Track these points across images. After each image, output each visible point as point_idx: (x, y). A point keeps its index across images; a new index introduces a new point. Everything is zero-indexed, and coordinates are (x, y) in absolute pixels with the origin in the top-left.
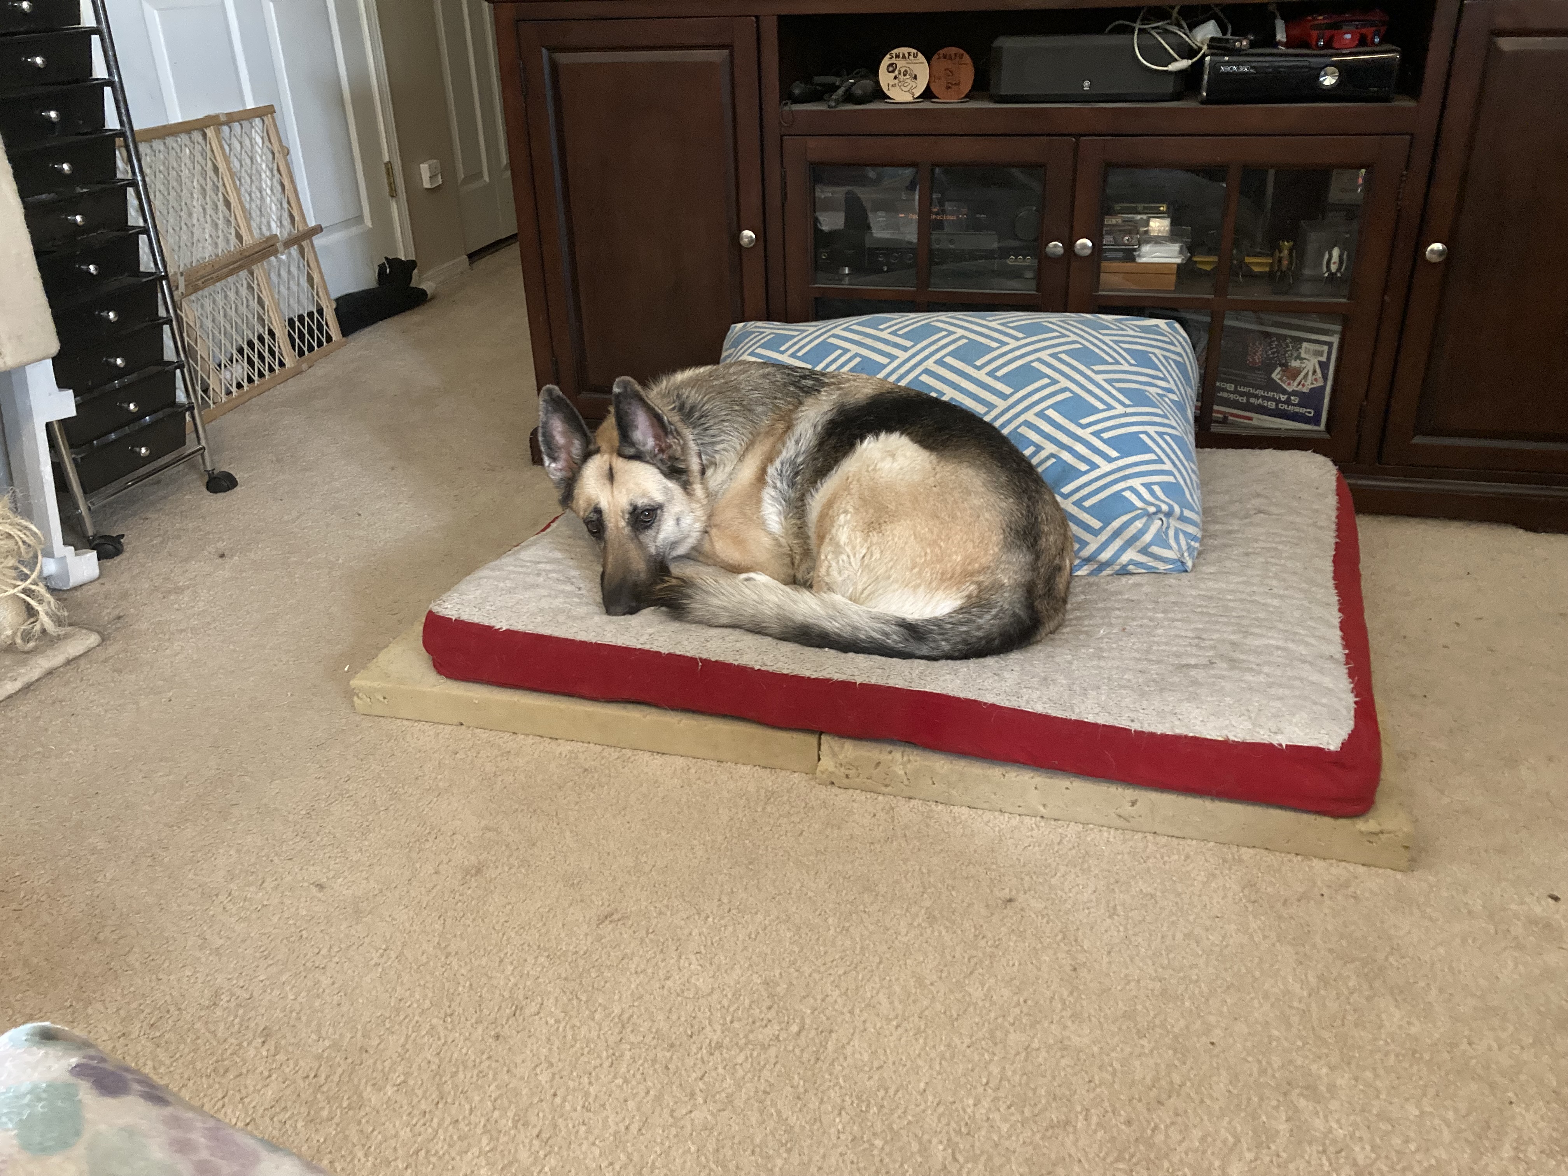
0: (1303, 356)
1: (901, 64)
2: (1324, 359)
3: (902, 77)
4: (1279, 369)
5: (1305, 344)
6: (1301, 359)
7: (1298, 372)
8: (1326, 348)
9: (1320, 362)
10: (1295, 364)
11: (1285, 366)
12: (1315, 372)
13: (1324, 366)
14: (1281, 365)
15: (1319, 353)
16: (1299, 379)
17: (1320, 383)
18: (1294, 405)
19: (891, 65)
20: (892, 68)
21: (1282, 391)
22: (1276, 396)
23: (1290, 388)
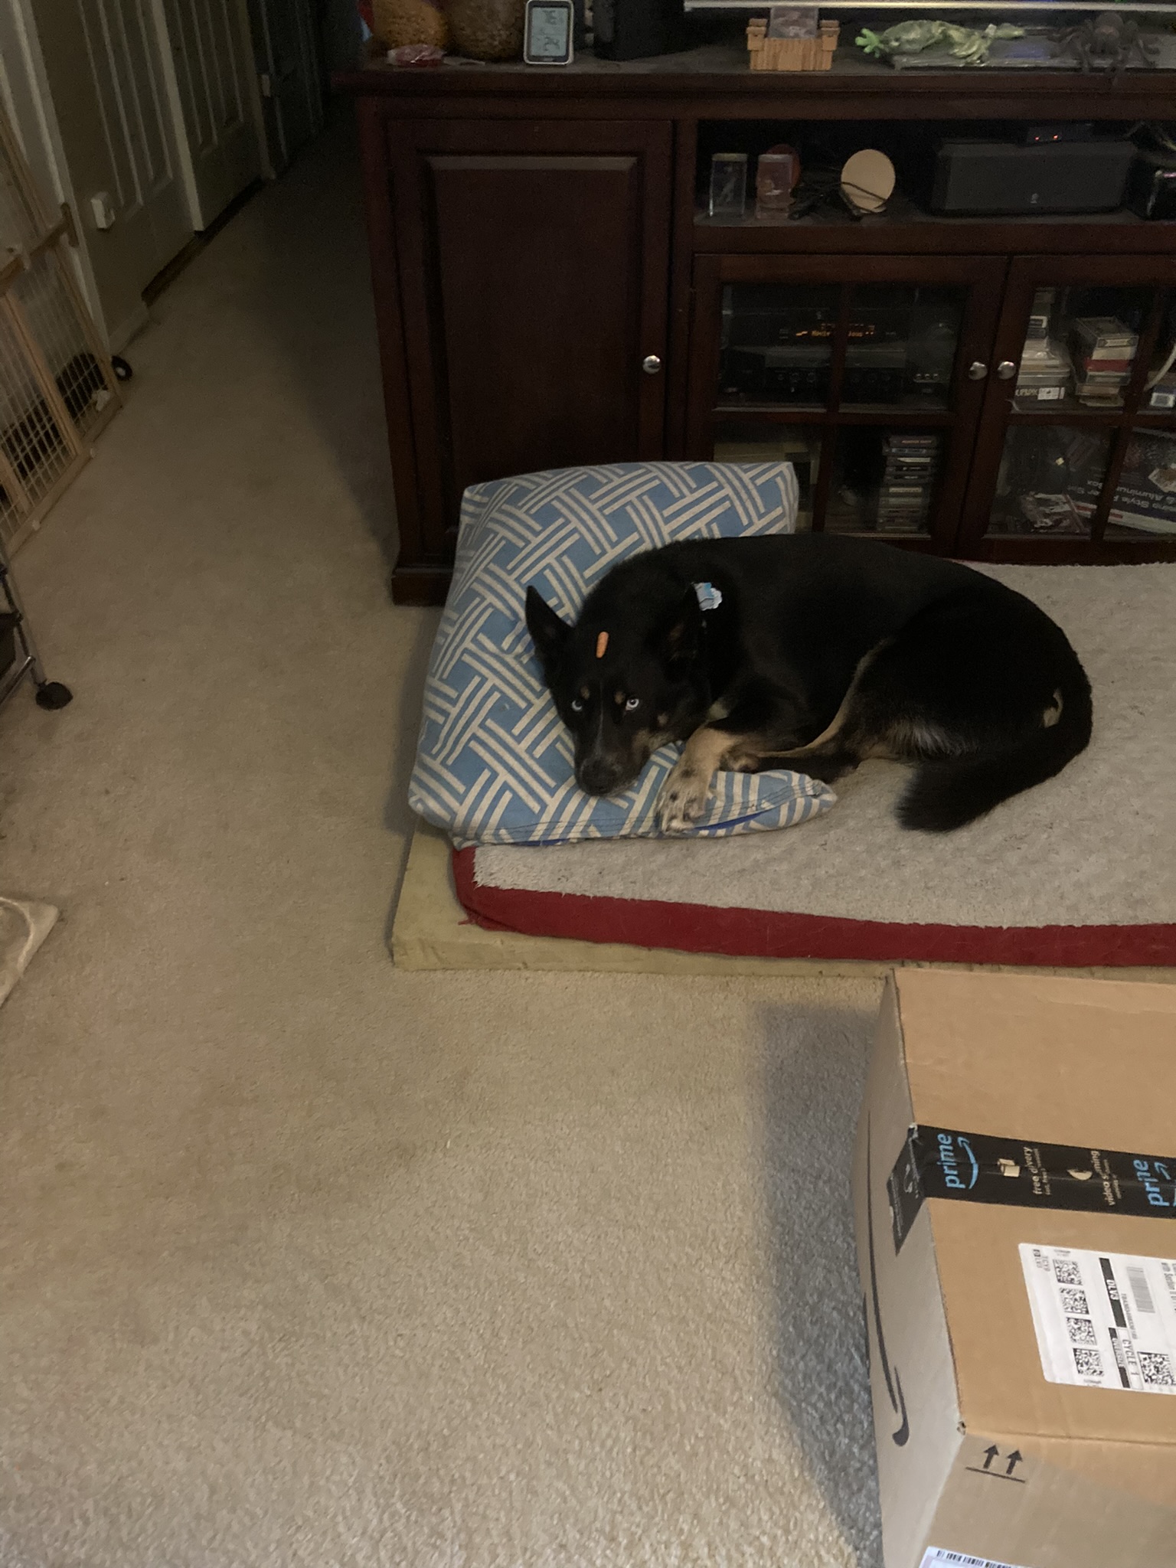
4: (1157, 471)
10: (1174, 466)
11: (1165, 467)
14: (1160, 466)
18: (1169, 505)
21: (1156, 490)
22: (1152, 496)
23: (1166, 489)
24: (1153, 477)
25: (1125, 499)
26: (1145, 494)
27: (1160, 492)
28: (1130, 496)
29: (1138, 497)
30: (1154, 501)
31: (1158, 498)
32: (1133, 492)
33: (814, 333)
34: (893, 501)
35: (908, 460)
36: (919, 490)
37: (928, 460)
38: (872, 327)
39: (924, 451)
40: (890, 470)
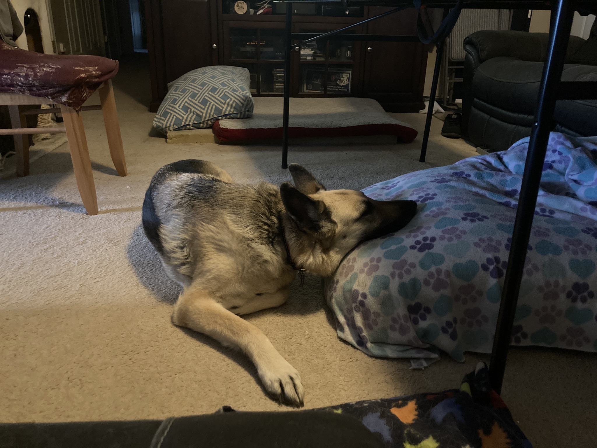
0: (343, 77)
1: (240, 5)
3: (240, 8)
5: (344, 74)
7: (343, 81)
9: (348, 78)
12: (346, 80)
14: (339, 79)
15: (347, 76)
17: (348, 83)
21: (339, 86)
22: (338, 87)
23: (341, 85)
24: (338, 82)
25: (333, 89)
26: (337, 87)
27: (340, 86)
28: (334, 88)
29: (336, 88)
30: (339, 89)
31: (340, 87)
32: (335, 87)
33: (251, 43)
34: (277, 87)
35: (279, 75)
36: (283, 84)
37: (283, 75)
38: (265, 42)
39: (282, 72)
40: (275, 77)
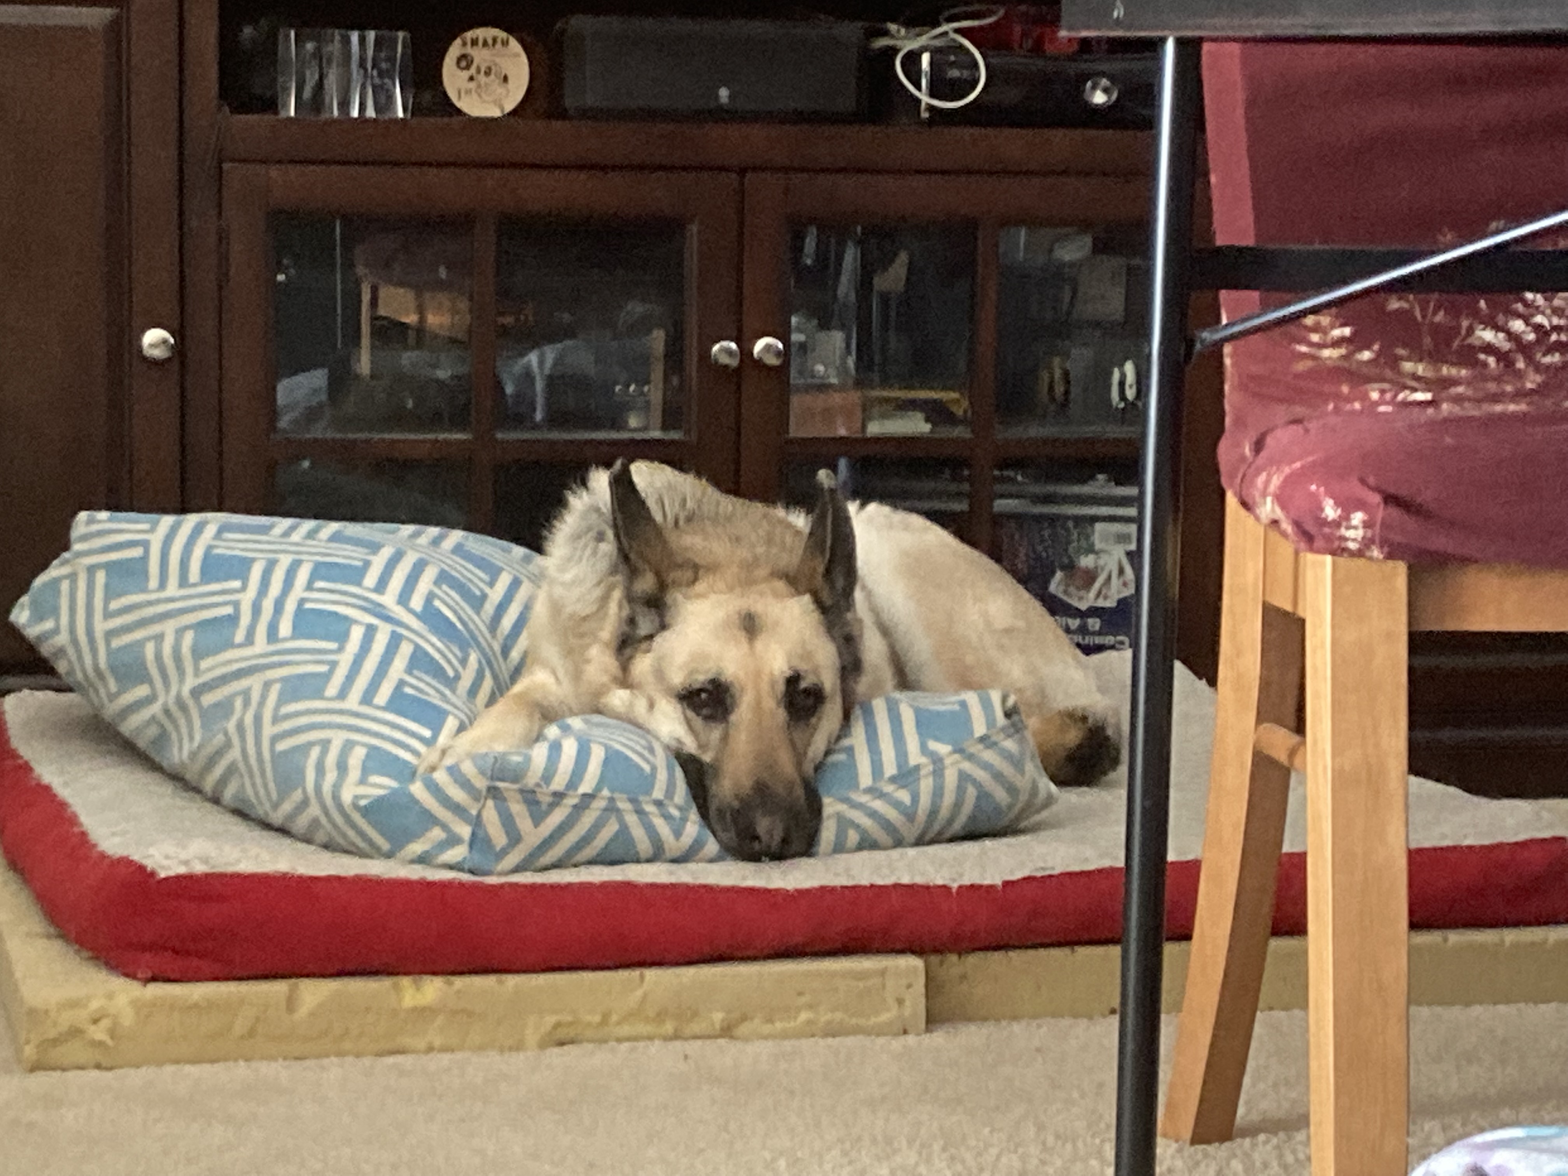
0: (1098, 546)
1: (480, 56)
2: (1133, 547)
3: (482, 78)
4: (1059, 575)
5: (1099, 526)
6: (1097, 553)
7: (1094, 574)
8: (1133, 528)
9: (1129, 553)
10: (1086, 561)
11: (1070, 568)
12: (1121, 571)
13: (1134, 557)
14: (1063, 568)
15: (1122, 538)
16: (1097, 585)
17: (1131, 586)
18: (1094, 633)
19: (464, 57)
20: (464, 61)
21: (1066, 609)
23: (1083, 606)
24: (1056, 588)
27: (1073, 611)
31: (1073, 623)
